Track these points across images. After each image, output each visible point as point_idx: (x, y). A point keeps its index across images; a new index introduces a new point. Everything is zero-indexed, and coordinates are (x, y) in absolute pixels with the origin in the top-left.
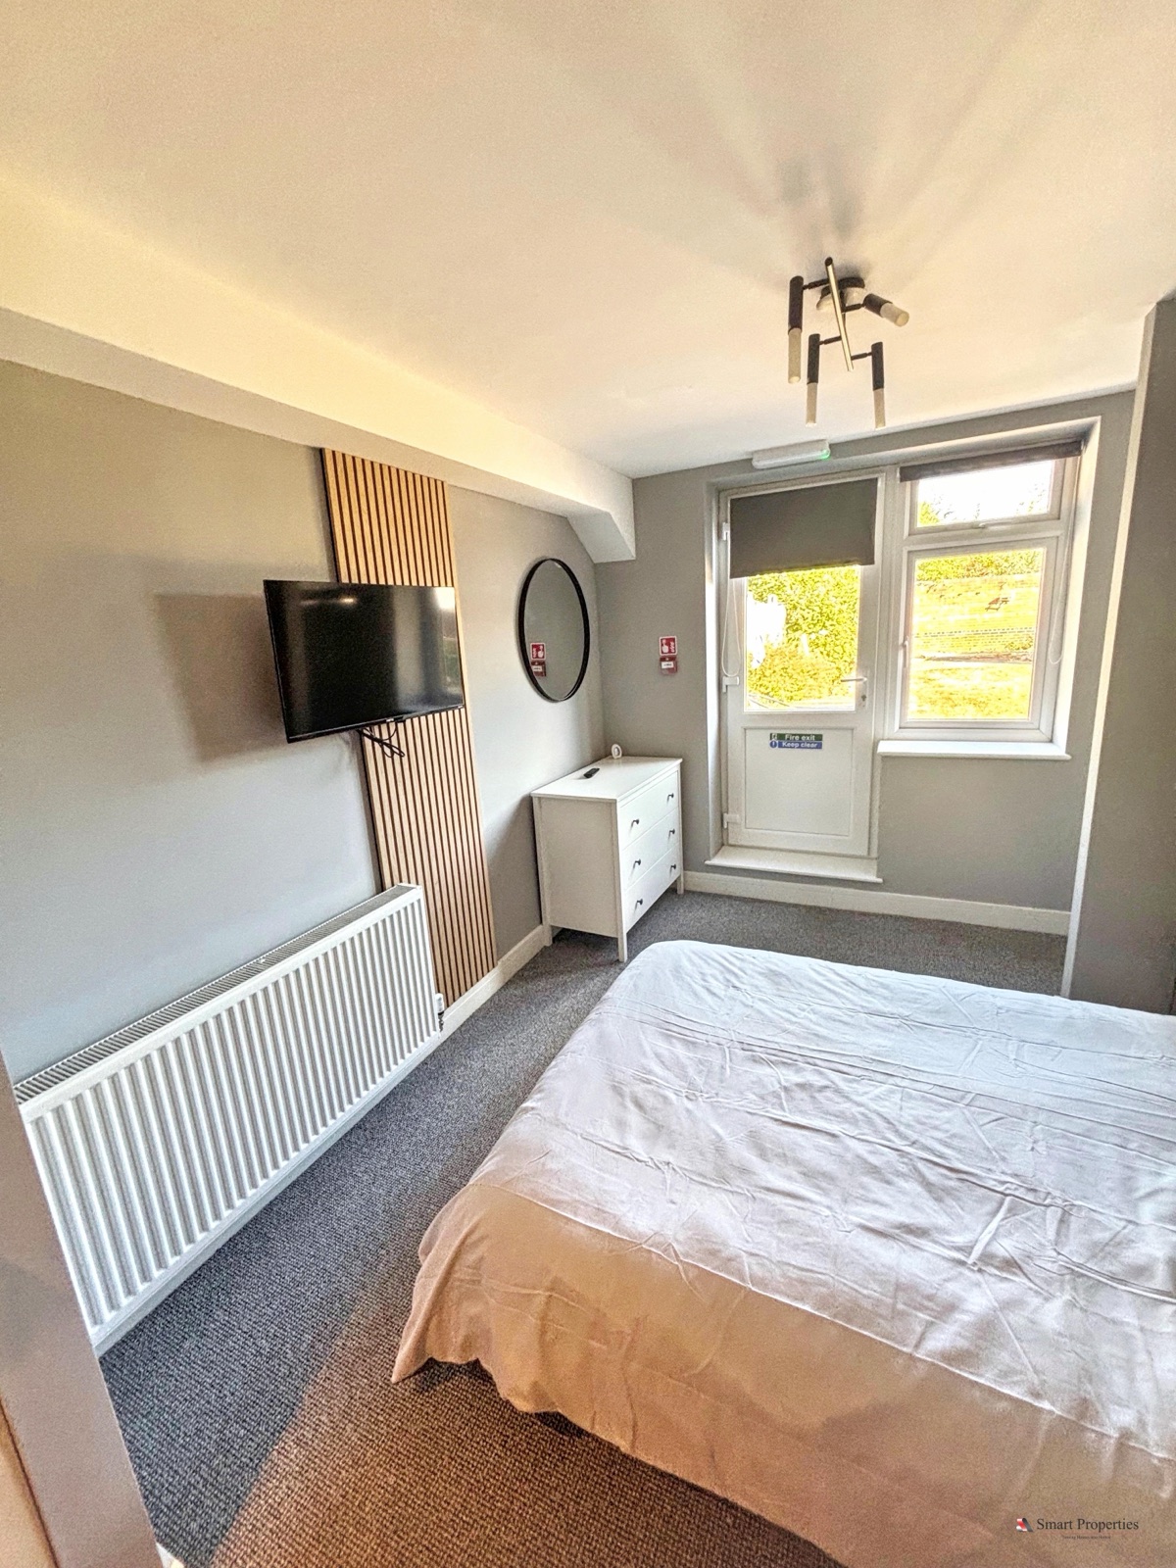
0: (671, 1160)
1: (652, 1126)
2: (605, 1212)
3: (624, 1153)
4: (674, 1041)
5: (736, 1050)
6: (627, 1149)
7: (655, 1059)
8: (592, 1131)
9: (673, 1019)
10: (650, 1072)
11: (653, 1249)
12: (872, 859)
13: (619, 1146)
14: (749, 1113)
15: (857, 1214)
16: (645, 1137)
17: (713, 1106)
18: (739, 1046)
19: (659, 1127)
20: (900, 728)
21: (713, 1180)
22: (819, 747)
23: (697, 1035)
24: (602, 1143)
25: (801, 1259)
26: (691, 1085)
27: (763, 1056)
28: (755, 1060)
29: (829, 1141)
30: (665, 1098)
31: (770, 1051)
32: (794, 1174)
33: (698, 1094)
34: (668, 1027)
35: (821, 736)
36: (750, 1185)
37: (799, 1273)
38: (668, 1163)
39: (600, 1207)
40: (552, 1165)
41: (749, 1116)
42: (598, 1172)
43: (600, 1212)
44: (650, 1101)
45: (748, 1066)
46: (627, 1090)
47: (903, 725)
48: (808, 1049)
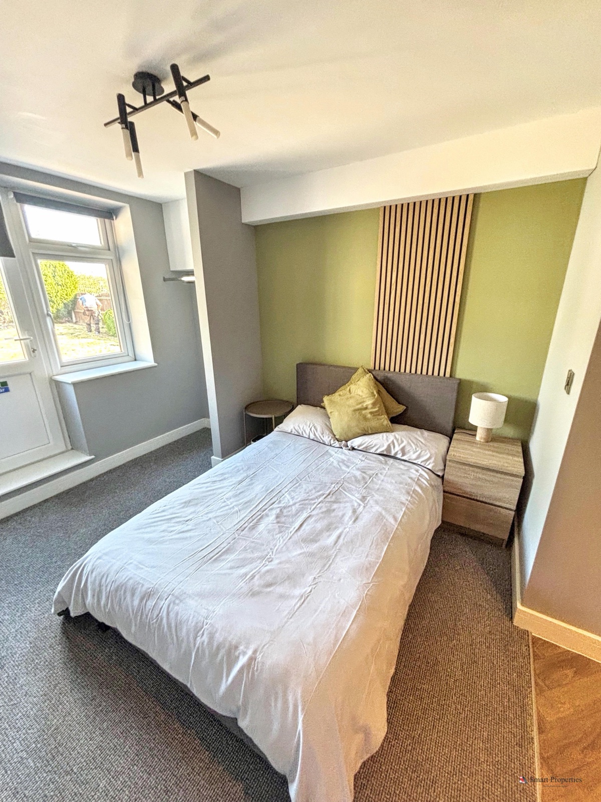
0: (313, 577)
1: (287, 583)
2: (345, 611)
3: (304, 598)
4: (223, 557)
5: (241, 534)
6: (302, 596)
7: (234, 570)
8: (286, 613)
9: (204, 553)
10: (246, 574)
11: (366, 592)
12: (69, 450)
13: (300, 599)
14: (289, 539)
15: (348, 522)
16: (295, 586)
17: (279, 553)
18: (239, 532)
19: (289, 578)
20: (61, 367)
21: (328, 562)
22: (7, 390)
23: (222, 546)
24: (296, 607)
25: (368, 542)
26: (262, 558)
27: (251, 524)
28: (253, 528)
29: (311, 518)
30: (268, 571)
31: (250, 521)
32: (328, 534)
33: (269, 556)
34: (209, 558)
35: (6, 382)
36: (333, 549)
37: (373, 545)
38: (315, 578)
39: (341, 614)
40: (310, 639)
41: (291, 540)
42: (317, 613)
43: (344, 614)
44: (269, 578)
45: (255, 533)
46: (256, 589)
47: (63, 365)
48: (254, 509)
